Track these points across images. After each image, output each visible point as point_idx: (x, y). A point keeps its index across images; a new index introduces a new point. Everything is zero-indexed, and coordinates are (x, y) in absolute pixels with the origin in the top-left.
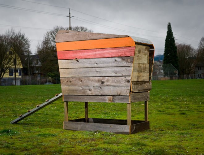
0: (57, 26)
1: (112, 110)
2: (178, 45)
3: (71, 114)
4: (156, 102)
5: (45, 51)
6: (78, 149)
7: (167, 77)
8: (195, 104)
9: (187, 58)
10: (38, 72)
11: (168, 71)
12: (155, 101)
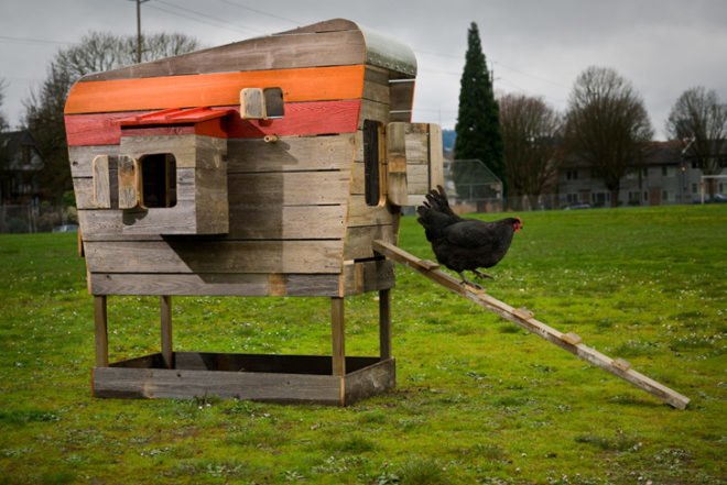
0: (95, 34)
1: (271, 321)
2: (503, 98)
3: (127, 336)
4: (425, 291)
5: (53, 118)
6: (131, 468)
7: (468, 202)
8: (552, 296)
9: (532, 139)
10: (29, 188)
11: (471, 185)
12: (419, 286)
